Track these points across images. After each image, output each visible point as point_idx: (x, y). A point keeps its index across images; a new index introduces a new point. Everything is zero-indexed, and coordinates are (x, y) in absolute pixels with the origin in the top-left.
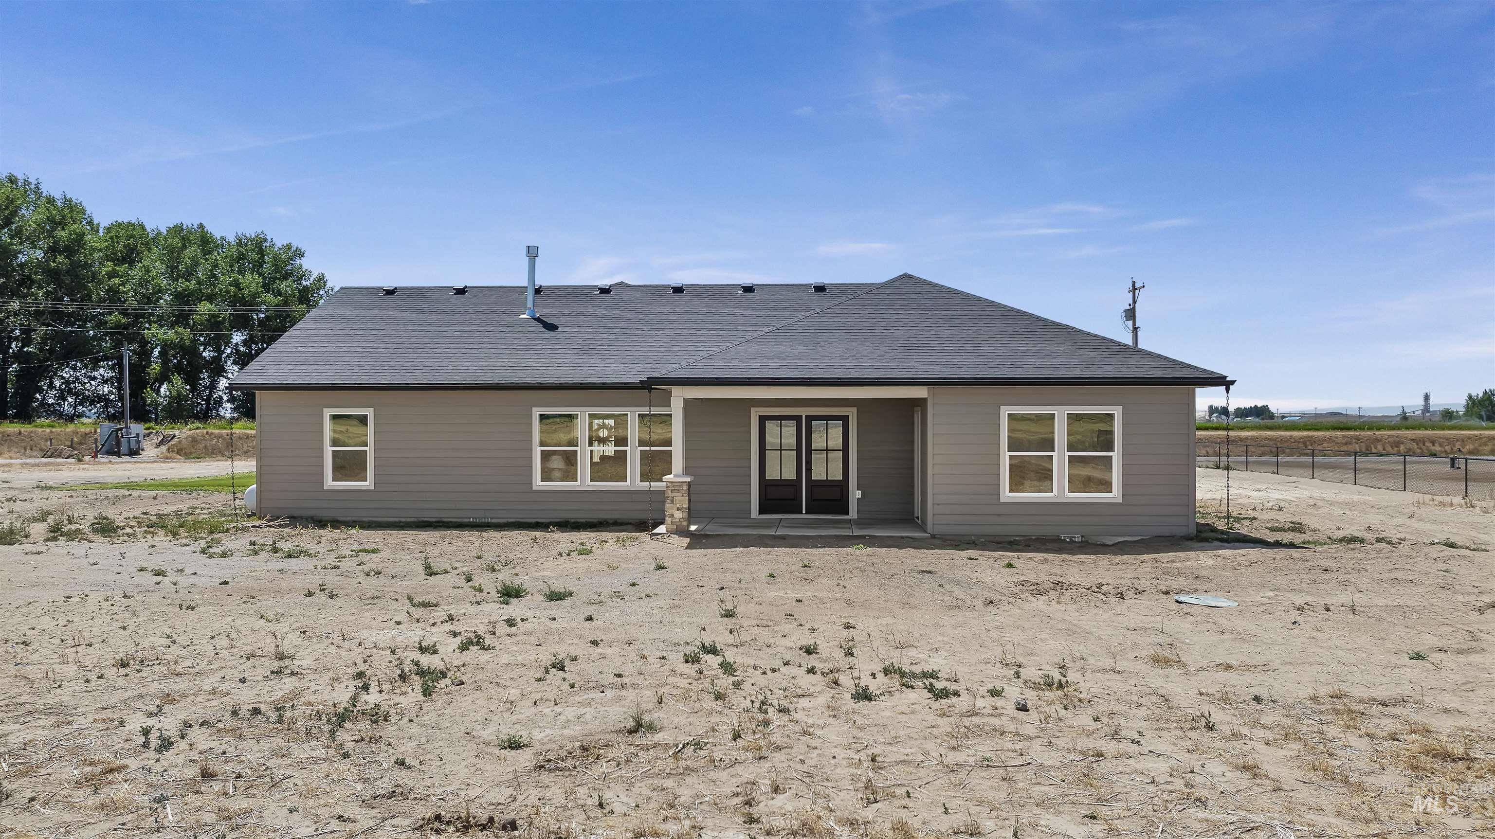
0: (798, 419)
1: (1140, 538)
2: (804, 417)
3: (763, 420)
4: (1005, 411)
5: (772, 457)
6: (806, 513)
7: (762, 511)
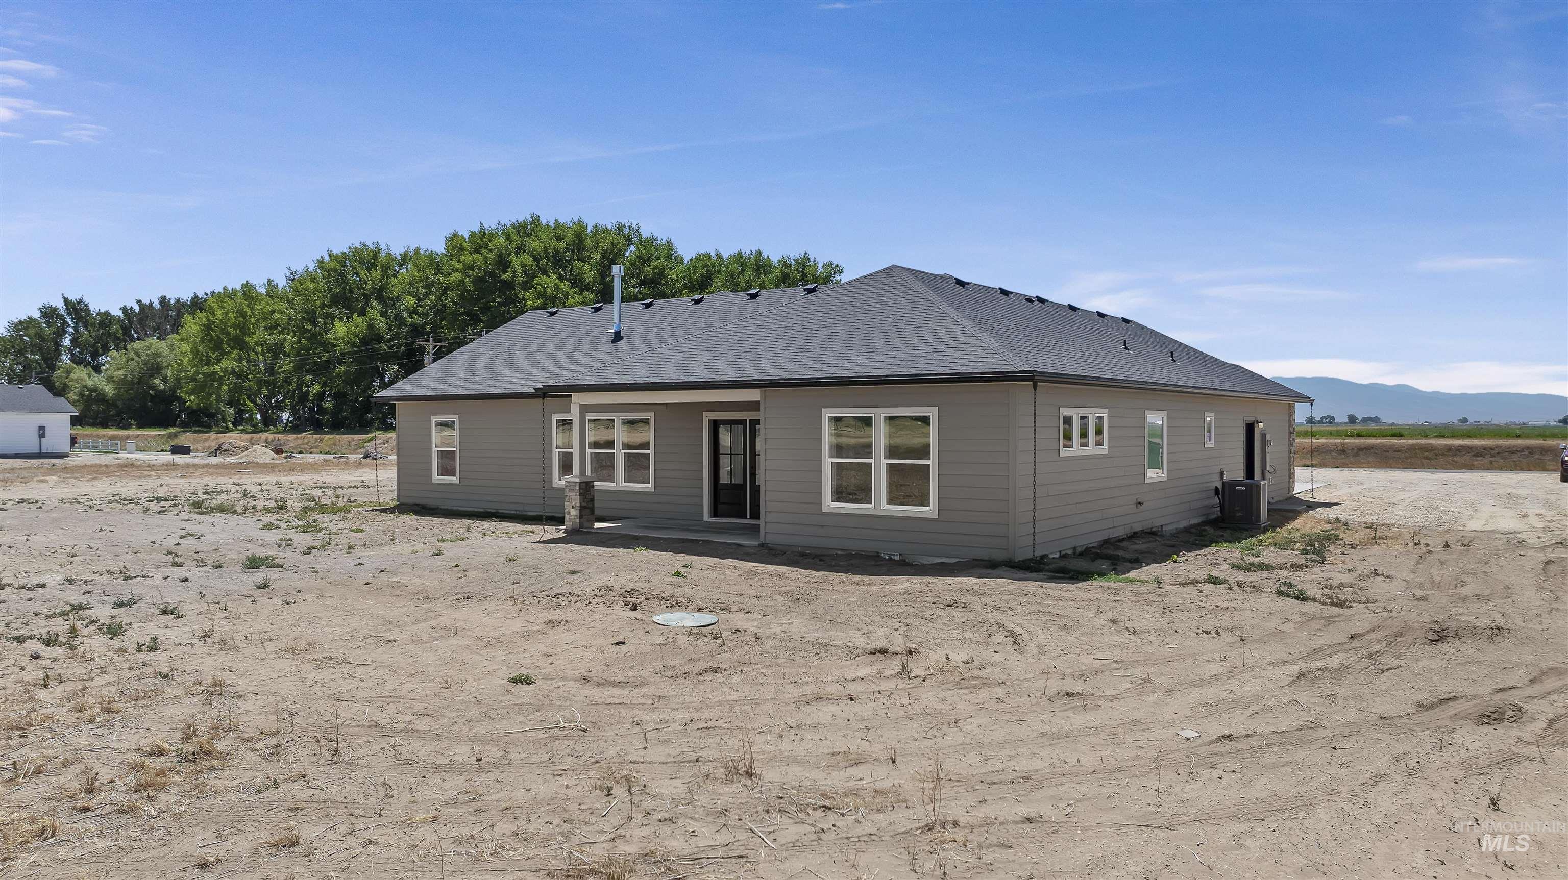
0: (742, 422)
1: (957, 560)
2: (748, 421)
3: (715, 425)
4: (828, 414)
5: (725, 461)
6: (751, 518)
7: (715, 513)
